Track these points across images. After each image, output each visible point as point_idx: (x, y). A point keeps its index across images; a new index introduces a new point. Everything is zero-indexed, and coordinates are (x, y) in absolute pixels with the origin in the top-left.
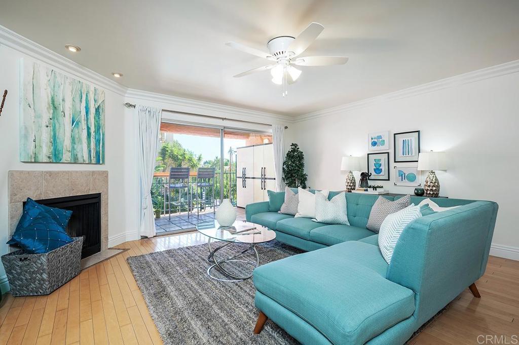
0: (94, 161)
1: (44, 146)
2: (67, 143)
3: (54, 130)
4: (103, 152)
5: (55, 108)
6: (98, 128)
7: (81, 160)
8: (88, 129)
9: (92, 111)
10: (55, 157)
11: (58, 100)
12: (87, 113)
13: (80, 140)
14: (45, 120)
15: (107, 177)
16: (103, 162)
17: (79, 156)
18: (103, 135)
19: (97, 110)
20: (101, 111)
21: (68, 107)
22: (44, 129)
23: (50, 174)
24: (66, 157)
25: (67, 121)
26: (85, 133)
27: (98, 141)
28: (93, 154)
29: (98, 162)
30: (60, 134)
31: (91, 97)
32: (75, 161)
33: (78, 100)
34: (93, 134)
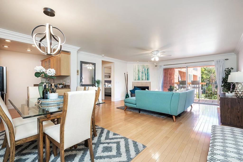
0: (146, 80)
1: (137, 78)
2: (141, 77)
3: (138, 75)
4: (149, 78)
5: (139, 71)
6: (148, 73)
7: (144, 80)
8: (145, 73)
9: (146, 70)
10: (139, 79)
11: (139, 69)
12: (145, 70)
13: (143, 76)
14: (137, 73)
15: (150, 83)
16: (149, 80)
17: (143, 79)
18: (149, 74)
19: (147, 69)
20: (148, 69)
21: (141, 71)
22: (137, 75)
23: (138, 82)
24: (141, 79)
25: (141, 73)
26: (144, 74)
27: (147, 76)
28: (146, 78)
29: (148, 80)
30: (139, 75)
31: (146, 67)
32: (142, 80)
33: (143, 69)
34: (146, 74)
